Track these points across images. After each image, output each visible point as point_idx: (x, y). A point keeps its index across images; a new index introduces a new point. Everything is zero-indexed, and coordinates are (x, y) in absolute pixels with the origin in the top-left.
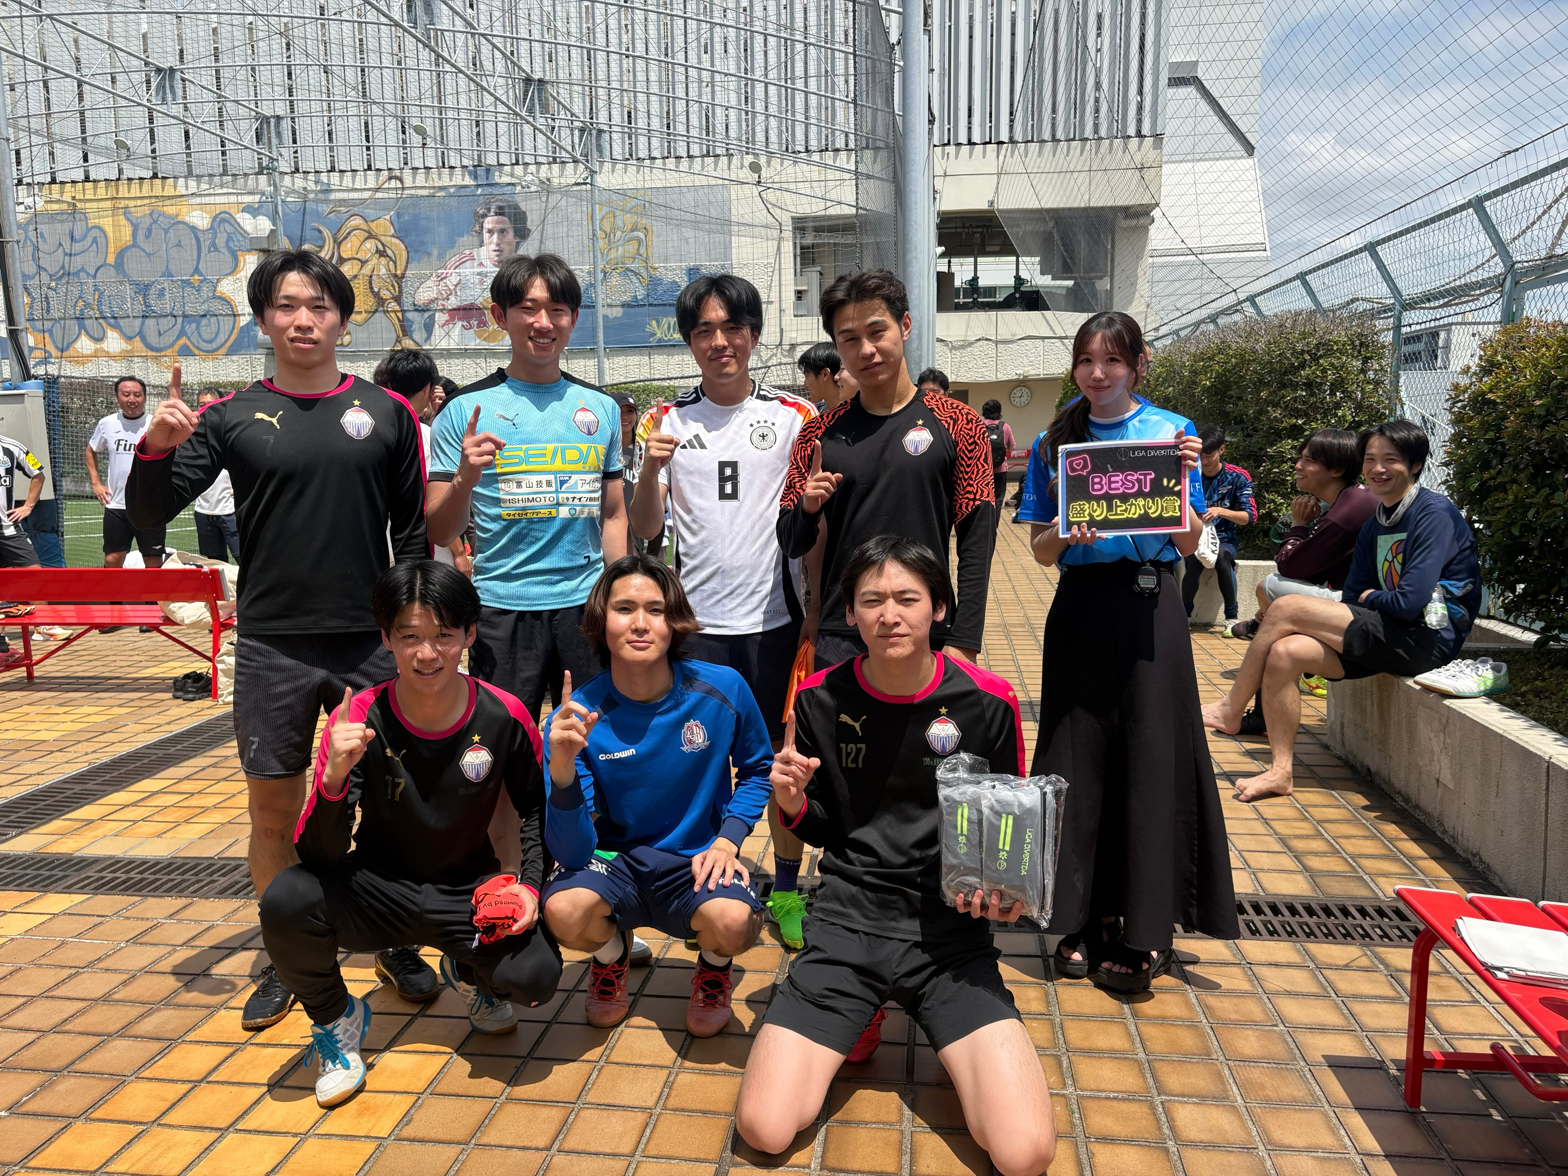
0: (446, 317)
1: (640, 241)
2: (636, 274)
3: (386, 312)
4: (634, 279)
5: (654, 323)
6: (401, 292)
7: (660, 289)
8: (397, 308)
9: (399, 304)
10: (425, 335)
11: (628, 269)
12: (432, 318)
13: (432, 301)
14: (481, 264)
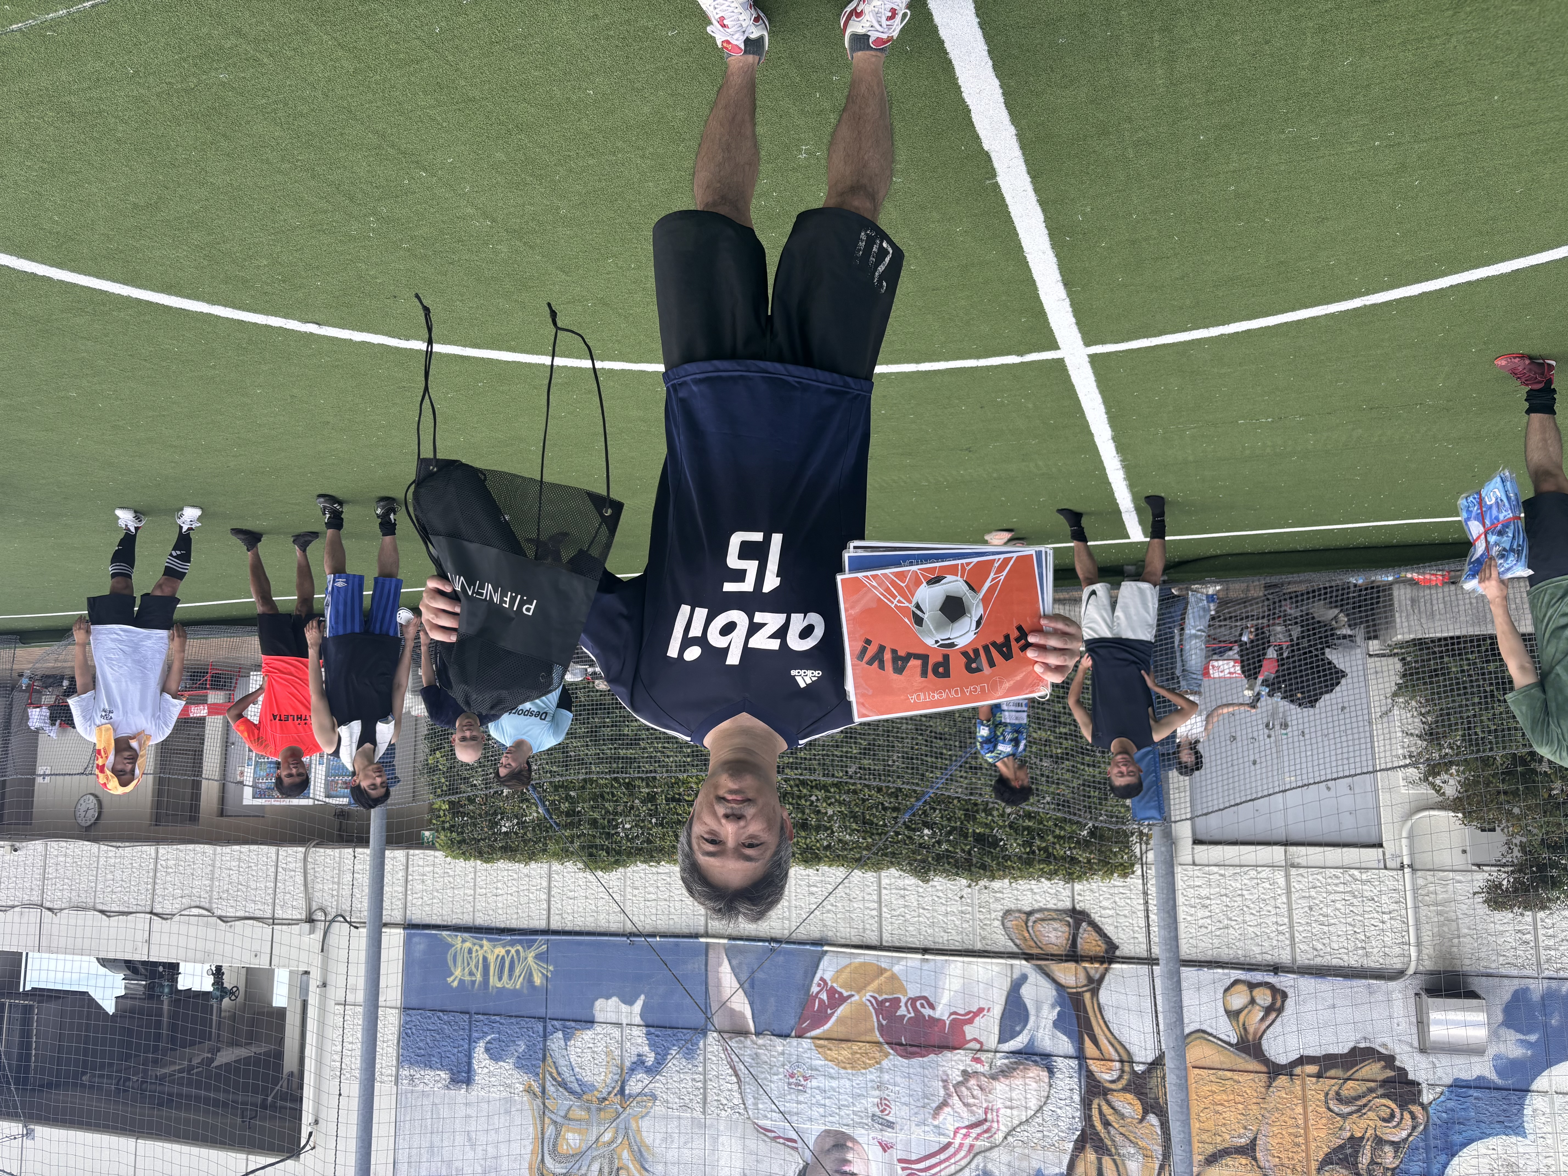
0: (970, 1031)
1: (554, 1152)
2: (563, 1084)
3: (1127, 1059)
4: (567, 1075)
5: (538, 980)
6: (1086, 1104)
7: (522, 1048)
8: (1094, 1066)
9: (1090, 1075)
10: (1027, 992)
11: (578, 1096)
12: (1006, 1034)
13: (1005, 1073)
14: (885, 1147)
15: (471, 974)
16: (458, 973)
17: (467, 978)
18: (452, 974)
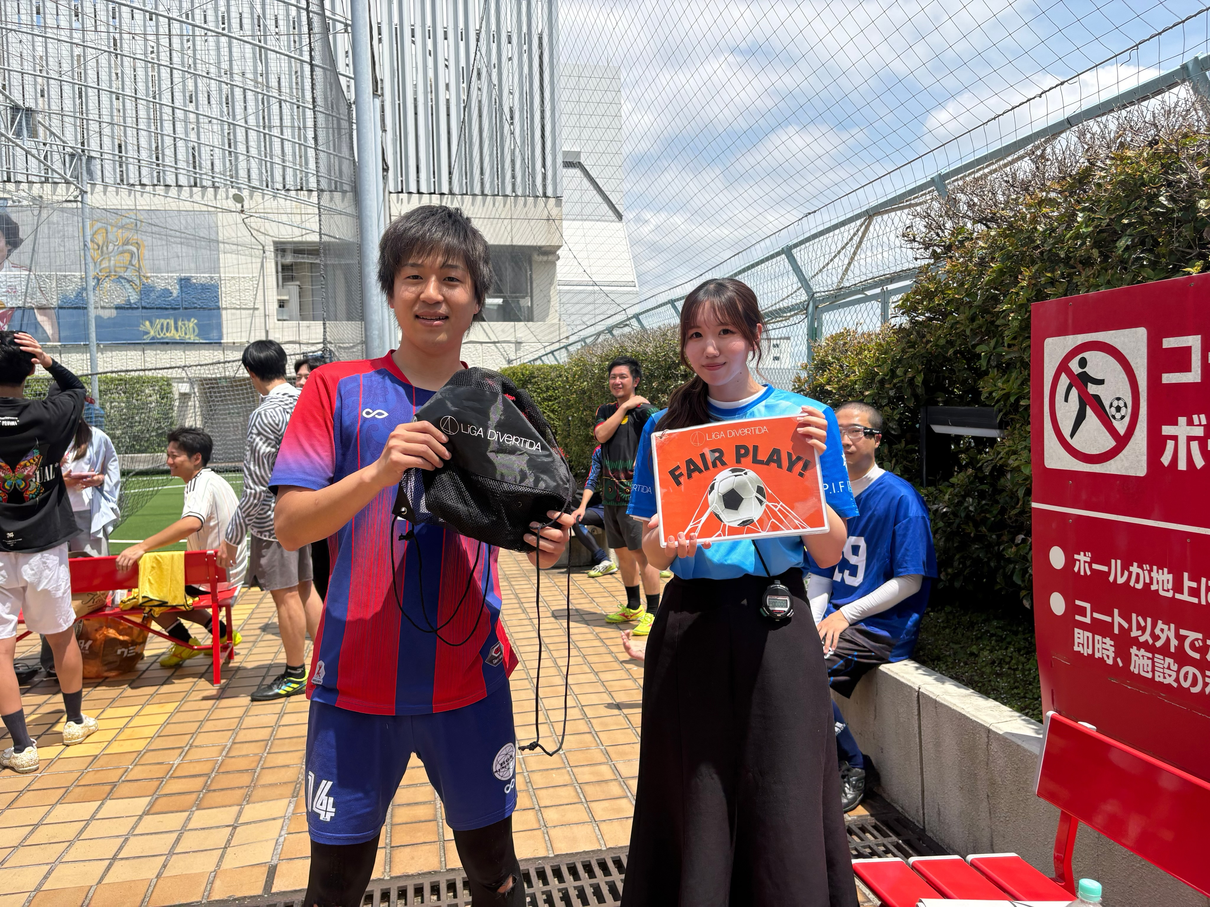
1: (132, 254)
2: (129, 281)
4: (127, 286)
5: (147, 323)
7: (153, 295)
11: (120, 277)
15: (184, 325)
16: (191, 325)
17: (186, 322)
18: (196, 324)
